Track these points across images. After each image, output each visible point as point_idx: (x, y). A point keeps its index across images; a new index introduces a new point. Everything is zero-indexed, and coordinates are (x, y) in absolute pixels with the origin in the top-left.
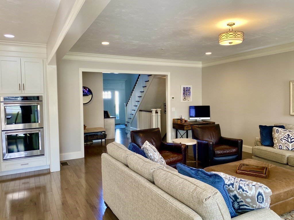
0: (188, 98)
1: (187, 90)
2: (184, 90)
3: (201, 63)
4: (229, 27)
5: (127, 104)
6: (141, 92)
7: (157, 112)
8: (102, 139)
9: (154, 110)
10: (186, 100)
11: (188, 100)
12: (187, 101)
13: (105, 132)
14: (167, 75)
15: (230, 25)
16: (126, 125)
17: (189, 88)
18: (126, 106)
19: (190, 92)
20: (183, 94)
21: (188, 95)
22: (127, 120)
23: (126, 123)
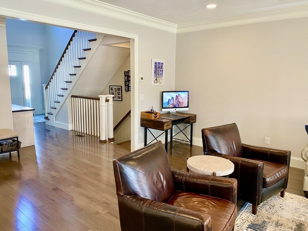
0: (160, 79)
1: (159, 67)
2: (156, 67)
3: (177, 26)
5: (47, 86)
6: (75, 67)
7: (107, 101)
8: (10, 151)
9: (103, 98)
10: (158, 82)
11: (160, 83)
12: (158, 84)
13: (17, 138)
14: (133, 40)
16: (47, 118)
17: (162, 63)
18: (46, 88)
19: (162, 71)
20: (155, 73)
21: (160, 74)
22: (47, 110)
23: (47, 114)
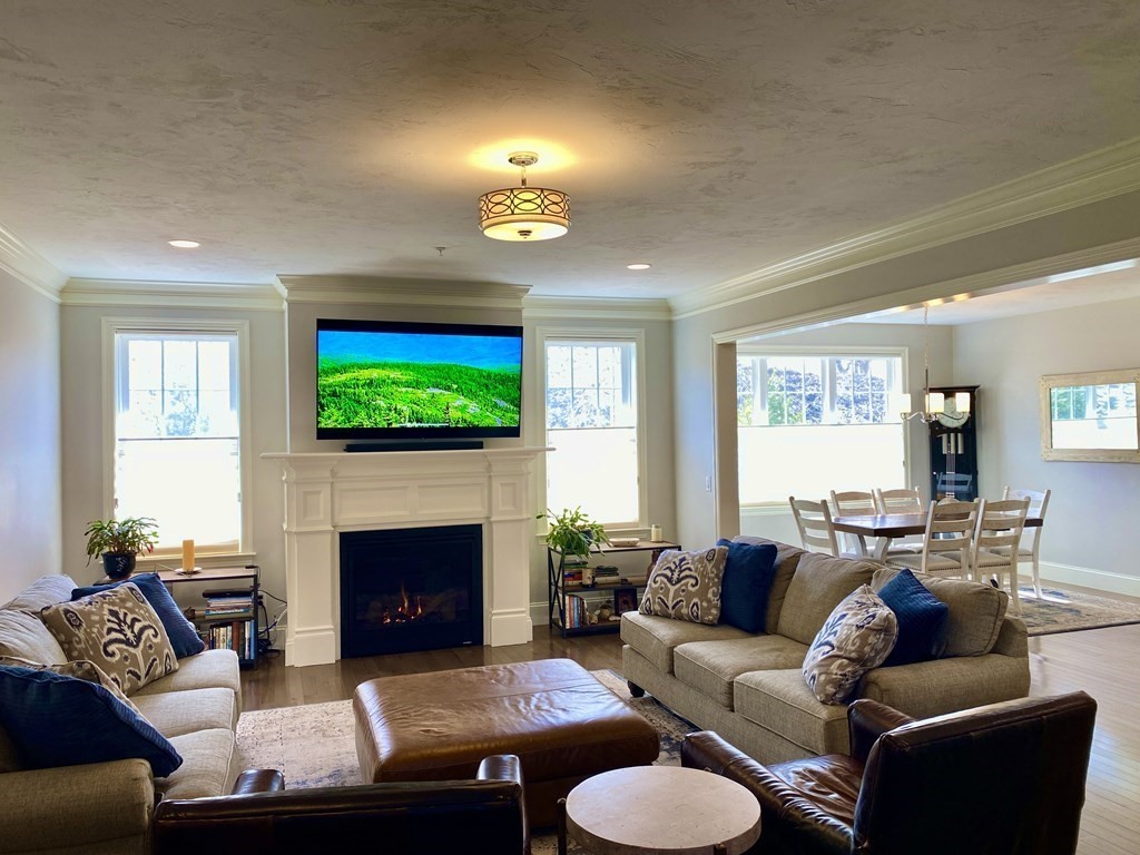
4: (516, 170)
15: (518, 163)
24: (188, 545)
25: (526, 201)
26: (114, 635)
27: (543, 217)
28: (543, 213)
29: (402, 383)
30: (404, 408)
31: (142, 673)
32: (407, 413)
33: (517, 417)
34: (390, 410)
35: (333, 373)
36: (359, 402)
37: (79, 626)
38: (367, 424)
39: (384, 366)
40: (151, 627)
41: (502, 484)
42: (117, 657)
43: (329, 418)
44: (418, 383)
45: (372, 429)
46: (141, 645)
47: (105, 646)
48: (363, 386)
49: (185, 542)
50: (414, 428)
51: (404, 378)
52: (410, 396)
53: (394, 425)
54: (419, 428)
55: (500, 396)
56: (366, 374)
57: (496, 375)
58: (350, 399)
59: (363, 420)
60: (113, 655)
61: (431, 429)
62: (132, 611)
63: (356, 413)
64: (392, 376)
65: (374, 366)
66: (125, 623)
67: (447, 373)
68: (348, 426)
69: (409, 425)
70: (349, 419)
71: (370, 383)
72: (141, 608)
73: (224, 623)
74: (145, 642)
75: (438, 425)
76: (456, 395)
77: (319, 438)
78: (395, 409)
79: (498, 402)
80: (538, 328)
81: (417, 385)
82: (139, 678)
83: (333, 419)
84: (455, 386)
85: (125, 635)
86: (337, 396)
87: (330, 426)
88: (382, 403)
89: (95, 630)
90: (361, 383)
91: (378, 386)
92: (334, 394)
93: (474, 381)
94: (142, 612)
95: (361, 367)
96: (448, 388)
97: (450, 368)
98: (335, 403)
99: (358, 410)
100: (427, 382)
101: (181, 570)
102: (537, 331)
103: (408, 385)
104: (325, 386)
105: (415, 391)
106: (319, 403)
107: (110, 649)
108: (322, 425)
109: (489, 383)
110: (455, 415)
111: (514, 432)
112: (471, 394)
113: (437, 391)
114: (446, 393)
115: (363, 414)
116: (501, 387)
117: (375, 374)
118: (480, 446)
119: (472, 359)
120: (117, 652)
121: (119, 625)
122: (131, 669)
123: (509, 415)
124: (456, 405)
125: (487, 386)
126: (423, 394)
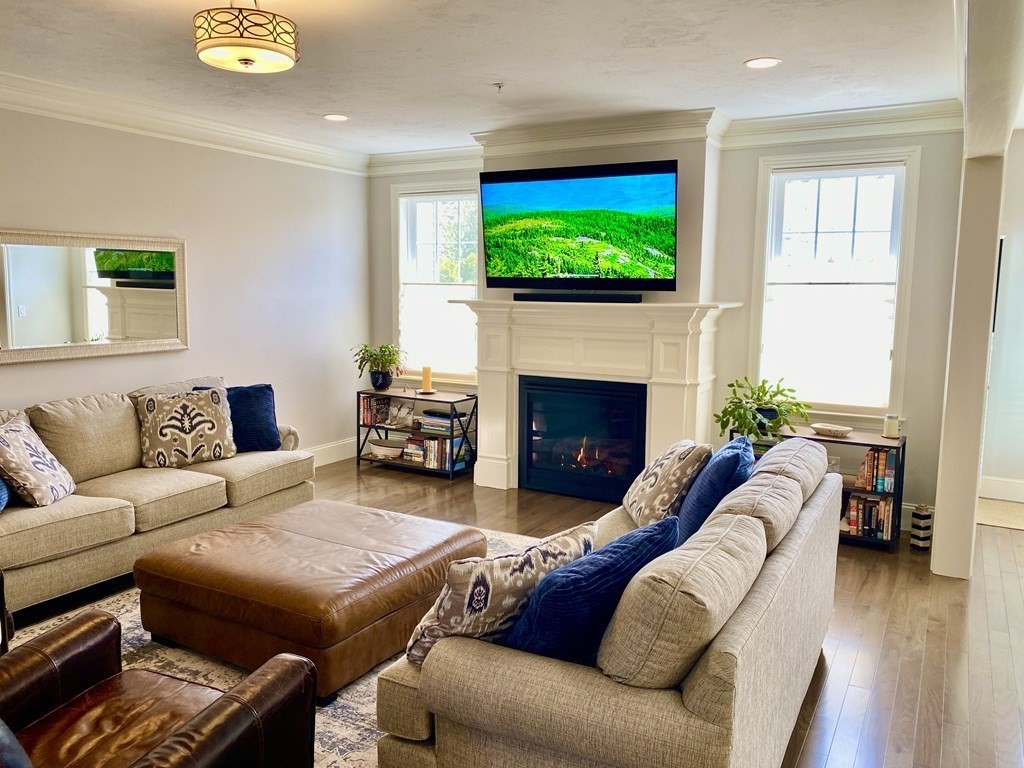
24: (426, 371)
25: (222, 23)
26: (174, 422)
27: (242, 40)
28: (242, 36)
29: (552, 232)
30: (556, 258)
31: (190, 453)
32: (559, 263)
33: (672, 268)
34: (544, 260)
35: (496, 225)
36: (517, 252)
37: (151, 412)
38: (526, 274)
39: (536, 216)
40: (211, 422)
41: (666, 344)
42: (168, 438)
43: (495, 267)
44: (567, 231)
45: (529, 279)
46: (193, 433)
47: (163, 428)
48: (520, 236)
49: (424, 369)
50: (566, 279)
51: (555, 227)
52: (560, 245)
53: (549, 276)
54: (572, 279)
55: (652, 244)
56: (522, 224)
57: (646, 220)
58: (510, 250)
59: (521, 270)
60: (166, 435)
61: (582, 280)
62: (200, 408)
63: (516, 264)
64: (544, 226)
65: (528, 216)
66: (189, 415)
67: (595, 220)
68: (509, 275)
69: (561, 276)
70: (510, 269)
71: (525, 234)
72: (211, 407)
73: (433, 438)
74: (198, 432)
75: (588, 276)
76: (604, 243)
77: (489, 286)
78: (548, 259)
79: (650, 250)
80: (760, 158)
81: (566, 234)
82: (186, 456)
83: (499, 269)
84: (603, 234)
85: (182, 424)
86: (499, 247)
87: (496, 276)
88: (537, 254)
89: (161, 416)
90: (518, 233)
91: (532, 236)
92: (497, 245)
93: (623, 227)
94: (210, 410)
95: (518, 218)
96: (596, 237)
97: (597, 214)
98: (498, 253)
99: (517, 260)
100: (576, 230)
101: (421, 391)
102: (761, 163)
103: (558, 234)
104: (489, 237)
105: (566, 240)
106: (486, 254)
107: (164, 431)
108: (490, 275)
109: (641, 229)
110: (604, 265)
111: (668, 285)
112: (622, 244)
113: (586, 240)
114: (595, 241)
115: (521, 264)
116: (652, 233)
117: (529, 224)
118: (638, 299)
119: (621, 203)
120: (169, 434)
121: (183, 416)
122: (179, 449)
123: (663, 265)
124: (605, 254)
125: (637, 232)
126: (572, 244)
